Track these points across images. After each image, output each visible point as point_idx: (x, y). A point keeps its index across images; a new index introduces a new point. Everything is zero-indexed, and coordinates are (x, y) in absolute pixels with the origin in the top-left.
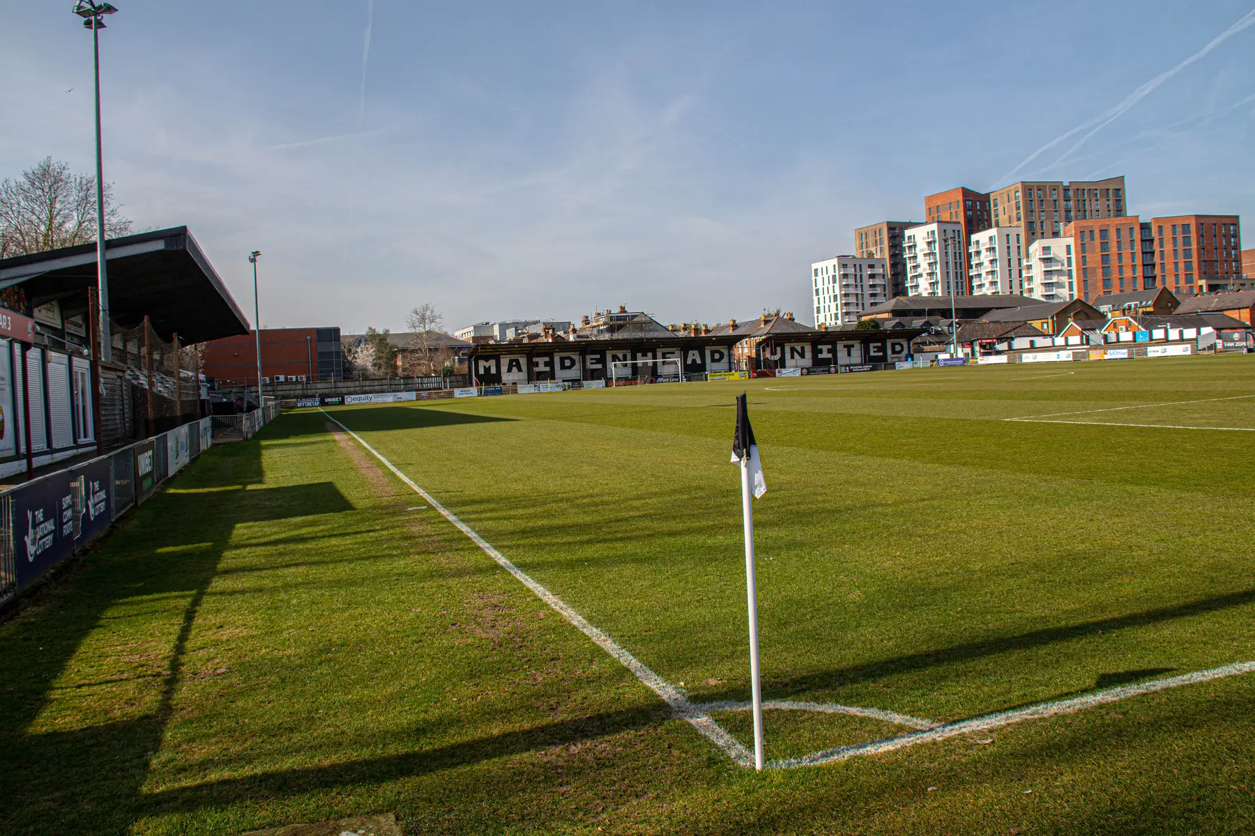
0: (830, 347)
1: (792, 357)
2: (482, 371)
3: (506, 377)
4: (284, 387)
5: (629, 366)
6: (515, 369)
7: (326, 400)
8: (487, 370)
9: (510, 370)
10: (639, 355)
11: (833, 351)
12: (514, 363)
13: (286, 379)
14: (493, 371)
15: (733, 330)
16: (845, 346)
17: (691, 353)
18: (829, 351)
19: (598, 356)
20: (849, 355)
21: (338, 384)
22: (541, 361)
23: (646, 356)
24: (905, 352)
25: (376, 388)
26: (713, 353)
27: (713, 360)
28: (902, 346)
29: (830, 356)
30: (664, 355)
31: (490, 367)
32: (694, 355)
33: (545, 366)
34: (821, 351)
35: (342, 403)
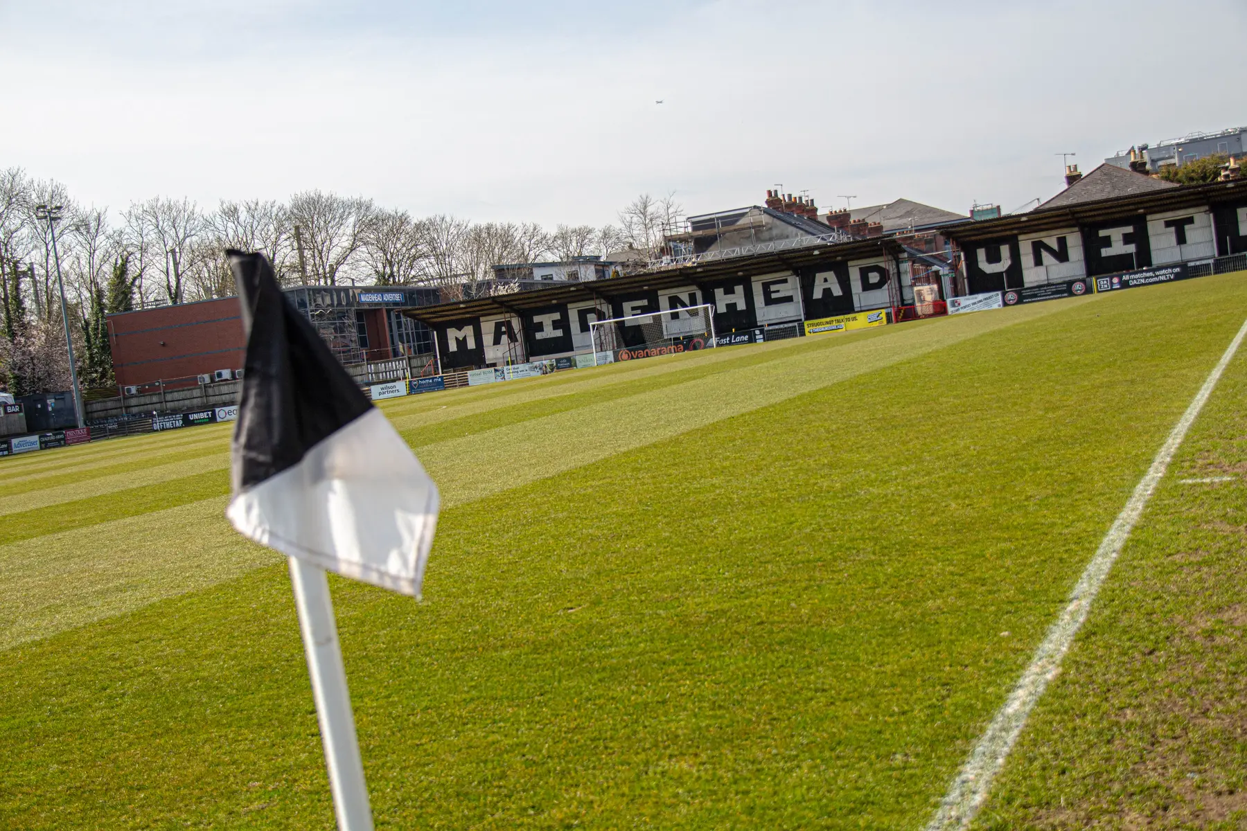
0: (1129, 229)
1: (1038, 262)
2: (453, 347)
3: (491, 353)
5: (701, 313)
6: (504, 338)
7: (192, 417)
8: (462, 343)
9: (497, 341)
10: (719, 293)
11: (1140, 238)
12: (504, 329)
14: (471, 344)
16: (1168, 224)
17: (819, 277)
18: (1127, 239)
19: (645, 302)
20: (1181, 240)
22: (547, 320)
23: (733, 292)
26: (864, 273)
27: (867, 286)
29: (1131, 248)
30: (766, 286)
31: (465, 338)
32: (826, 280)
33: (555, 328)
34: (1107, 242)
35: (213, 419)
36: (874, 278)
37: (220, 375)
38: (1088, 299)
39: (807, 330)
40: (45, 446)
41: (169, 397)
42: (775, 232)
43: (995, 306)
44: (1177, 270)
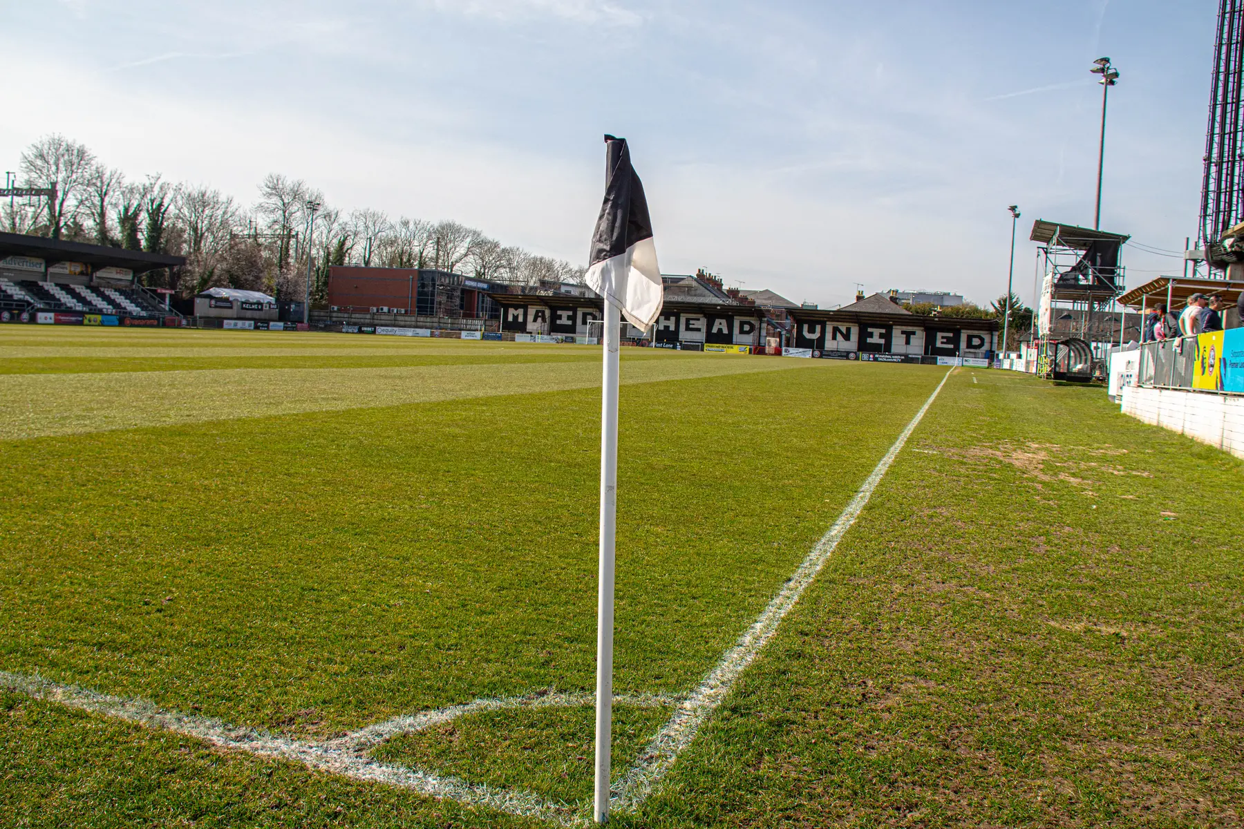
0: (883, 331)
1: (834, 338)
2: (510, 319)
3: (531, 326)
6: (539, 320)
7: (363, 329)
8: (516, 318)
9: (535, 320)
11: (888, 337)
12: (540, 314)
13: (389, 311)
14: (521, 319)
16: (903, 332)
17: (717, 321)
18: (881, 336)
20: (908, 342)
22: (565, 314)
23: (669, 320)
24: (986, 347)
26: (742, 324)
27: (742, 332)
28: (982, 340)
29: (882, 341)
30: (688, 320)
31: (518, 315)
32: (720, 324)
33: (568, 320)
34: (871, 335)
35: (374, 332)
36: (747, 328)
37: (382, 309)
38: (856, 362)
39: (705, 348)
40: (286, 329)
41: (353, 316)
42: (698, 292)
43: (808, 357)
44: (903, 357)
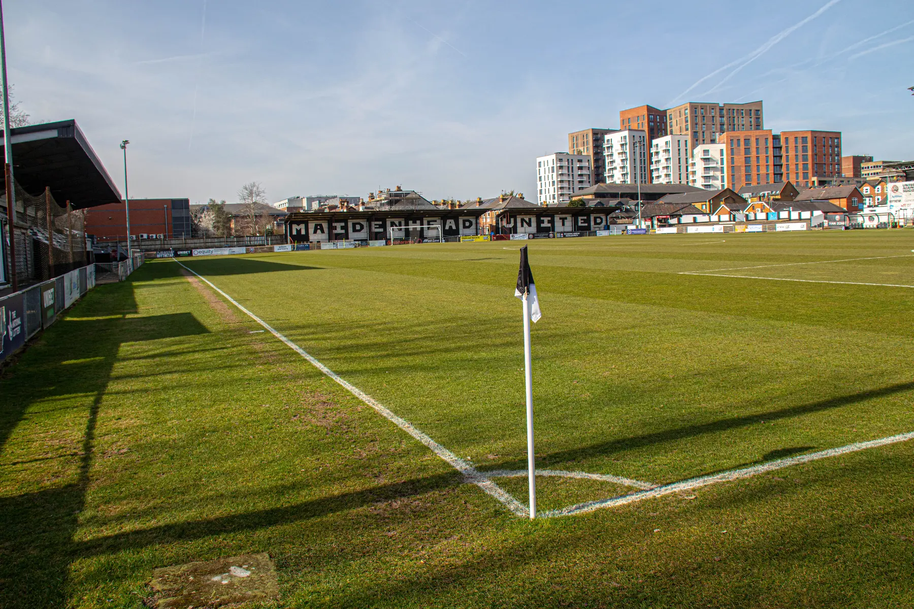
0: (549, 219)
1: (522, 226)
2: (294, 233)
3: (312, 237)
4: (147, 243)
5: (403, 230)
6: (319, 231)
7: (179, 253)
8: (299, 231)
9: (315, 232)
10: (410, 222)
11: (552, 222)
12: (319, 227)
13: (148, 237)
14: (303, 232)
15: (479, 205)
16: (560, 219)
17: (448, 221)
18: (549, 222)
19: (381, 223)
20: (563, 224)
21: (187, 240)
22: (339, 225)
23: (416, 223)
24: (604, 223)
25: (216, 244)
26: (464, 221)
27: (465, 227)
28: (601, 219)
29: (549, 225)
30: (429, 222)
31: (300, 229)
32: (451, 223)
33: (342, 229)
34: (543, 221)
35: (191, 254)
39: (462, 239)
